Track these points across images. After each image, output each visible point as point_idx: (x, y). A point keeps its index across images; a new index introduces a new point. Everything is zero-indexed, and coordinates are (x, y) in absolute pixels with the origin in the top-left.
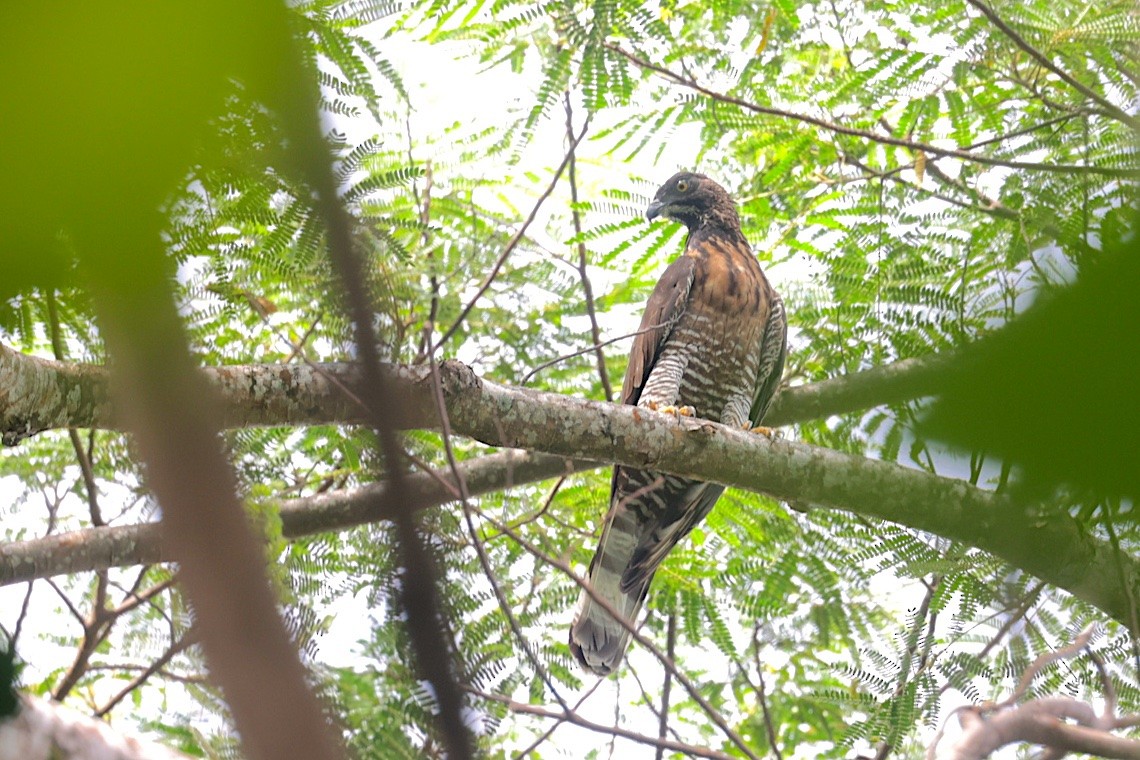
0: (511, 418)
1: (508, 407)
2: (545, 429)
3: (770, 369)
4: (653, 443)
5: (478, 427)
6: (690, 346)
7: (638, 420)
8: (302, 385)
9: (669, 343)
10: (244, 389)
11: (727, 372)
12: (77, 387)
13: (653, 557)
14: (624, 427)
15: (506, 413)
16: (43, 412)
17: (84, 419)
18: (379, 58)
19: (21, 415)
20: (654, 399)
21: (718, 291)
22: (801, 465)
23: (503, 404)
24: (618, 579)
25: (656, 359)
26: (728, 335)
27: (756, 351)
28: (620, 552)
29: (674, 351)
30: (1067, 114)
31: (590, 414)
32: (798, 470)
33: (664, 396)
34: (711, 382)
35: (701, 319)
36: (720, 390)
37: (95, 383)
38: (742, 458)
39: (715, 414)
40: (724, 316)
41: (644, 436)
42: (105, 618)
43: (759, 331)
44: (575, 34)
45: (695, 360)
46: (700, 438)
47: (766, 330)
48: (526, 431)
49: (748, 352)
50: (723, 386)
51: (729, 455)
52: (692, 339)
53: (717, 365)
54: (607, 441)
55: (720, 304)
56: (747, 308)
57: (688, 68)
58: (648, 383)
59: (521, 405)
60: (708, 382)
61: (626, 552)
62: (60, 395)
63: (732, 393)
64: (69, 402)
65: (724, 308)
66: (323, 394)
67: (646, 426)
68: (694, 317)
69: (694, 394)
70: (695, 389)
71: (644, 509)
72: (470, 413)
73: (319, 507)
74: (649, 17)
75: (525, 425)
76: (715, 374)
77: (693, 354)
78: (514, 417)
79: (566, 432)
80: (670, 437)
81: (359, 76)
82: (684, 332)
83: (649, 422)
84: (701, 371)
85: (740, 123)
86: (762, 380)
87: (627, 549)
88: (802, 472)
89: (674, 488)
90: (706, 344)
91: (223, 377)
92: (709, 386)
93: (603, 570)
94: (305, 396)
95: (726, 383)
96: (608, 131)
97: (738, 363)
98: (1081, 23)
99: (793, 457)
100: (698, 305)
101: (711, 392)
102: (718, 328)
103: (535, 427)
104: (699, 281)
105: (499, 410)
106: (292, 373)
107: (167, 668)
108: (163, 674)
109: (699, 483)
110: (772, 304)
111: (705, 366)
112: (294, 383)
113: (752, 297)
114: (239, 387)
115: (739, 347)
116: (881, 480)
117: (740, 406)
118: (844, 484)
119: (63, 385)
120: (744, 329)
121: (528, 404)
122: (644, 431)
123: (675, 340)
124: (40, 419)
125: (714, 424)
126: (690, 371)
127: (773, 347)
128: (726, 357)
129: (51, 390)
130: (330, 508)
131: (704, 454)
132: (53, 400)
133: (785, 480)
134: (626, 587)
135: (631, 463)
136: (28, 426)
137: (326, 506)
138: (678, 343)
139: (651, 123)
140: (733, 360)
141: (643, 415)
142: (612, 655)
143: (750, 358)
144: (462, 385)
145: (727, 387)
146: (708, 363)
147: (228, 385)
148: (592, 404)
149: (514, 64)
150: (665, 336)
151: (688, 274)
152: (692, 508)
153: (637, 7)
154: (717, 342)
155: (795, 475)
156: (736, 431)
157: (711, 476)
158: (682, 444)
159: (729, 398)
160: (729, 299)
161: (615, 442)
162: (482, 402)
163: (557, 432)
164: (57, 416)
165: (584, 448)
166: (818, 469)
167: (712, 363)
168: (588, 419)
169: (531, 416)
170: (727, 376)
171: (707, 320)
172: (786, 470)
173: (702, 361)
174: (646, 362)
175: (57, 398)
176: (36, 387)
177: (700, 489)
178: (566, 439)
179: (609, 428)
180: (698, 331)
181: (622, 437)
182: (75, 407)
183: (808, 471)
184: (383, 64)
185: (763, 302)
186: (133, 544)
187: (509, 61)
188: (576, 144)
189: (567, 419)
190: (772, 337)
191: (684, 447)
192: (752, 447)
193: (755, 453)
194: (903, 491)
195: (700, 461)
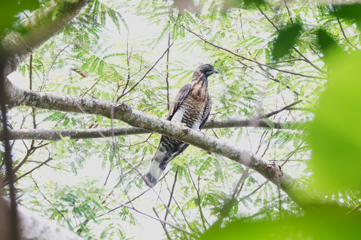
0: (138, 120)
1: (138, 117)
2: (147, 124)
3: (206, 117)
4: (174, 131)
5: (129, 121)
6: (186, 107)
7: (171, 125)
8: (86, 104)
9: (181, 106)
10: (71, 103)
11: (194, 115)
12: (29, 96)
13: (169, 160)
14: (167, 126)
15: (137, 118)
16: (19, 101)
17: (29, 104)
18: (122, 18)
19: (13, 101)
20: (176, 120)
21: (195, 94)
22: (211, 142)
23: (137, 116)
24: (158, 164)
25: (177, 109)
26: (196, 106)
27: (202, 111)
28: (160, 157)
29: (182, 108)
30: (295, 59)
31: (159, 122)
32: (210, 143)
33: (178, 119)
34: (190, 117)
35: (190, 100)
36: (192, 119)
37: (33, 95)
38: (196, 138)
39: (190, 126)
40: (195, 101)
41: (172, 129)
42: (33, 148)
43: (204, 106)
44: (173, 20)
45: (187, 111)
46: (186, 132)
47: (206, 106)
48: (142, 124)
49: (200, 111)
50: (193, 119)
51: (193, 137)
52: (187, 106)
53: (192, 113)
54: (162, 129)
55: (195, 97)
56: (202, 100)
57: (201, 31)
58: (174, 116)
59: (141, 117)
60: (189, 117)
61: (162, 157)
62: (24, 97)
63: (195, 121)
64: (26, 99)
65: (196, 99)
66: (91, 107)
67: (173, 127)
68: (188, 100)
69: (185, 120)
70: (186, 118)
71: (168, 147)
72: (128, 117)
73: (89, 132)
74: (192, 19)
75: (142, 122)
76: (191, 115)
77: (186, 109)
78: (139, 120)
79: (152, 125)
80: (178, 130)
81: (116, 22)
82: (185, 103)
83: (173, 126)
84: (188, 114)
85: (211, 49)
86: (203, 119)
87: (162, 156)
88: (211, 144)
89: (177, 143)
90: (190, 107)
91: (66, 99)
92: (189, 118)
93: (155, 161)
94: (87, 106)
95: (194, 118)
96: (179, 44)
97: (197, 113)
98: (302, 37)
99: (209, 140)
100: (189, 97)
101: (189, 120)
102: (194, 103)
103: (144, 123)
104: (191, 90)
105: (136, 117)
106: (84, 100)
107: (47, 163)
108: (46, 164)
109: (184, 143)
110: (208, 100)
111: (189, 113)
112: (84, 103)
113: (203, 97)
114: (70, 102)
115: (198, 109)
116: (231, 149)
117: (197, 124)
118: (221, 149)
119: (25, 95)
120: (200, 105)
121: (143, 117)
122: (172, 128)
123: (182, 105)
124: (18, 103)
125: (190, 129)
126: (185, 114)
127: (207, 111)
128: (194, 111)
129: (22, 96)
130: (92, 133)
131: (187, 136)
132: (22, 98)
133: (206, 145)
134: (160, 167)
135: (168, 136)
136: (15, 104)
137: (91, 132)
138: (183, 106)
139: (190, 44)
140: (196, 112)
141: (172, 124)
142: (154, 183)
143: (200, 113)
144: (127, 110)
145: (194, 119)
146: (189, 112)
147: (67, 101)
148: (160, 119)
149: (157, 24)
150: (180, 104)
151: (188, 89)
152: (180, 149)
153: (189, 16)
154: (193, 107)
155: (209, 145)
156: (195, 131)
157: (187, 142)
158: (181, 133)
159: (195, 122)
160: (198, 97)
161: (164, 130)
162: (132, 115)
163: (150, 125)
164: (23, 102)
165: (156, 130)
166: (215, 144)
167: (191, 112)
168: (158, 123)
169: (144, 120)
170: (194, 116)
171: (191, 101)
172: (207, 143)
173: (188, 111)
174: (174, 109)
175: (23, 98)
176: (18, 94)
177: (184, 144)
178: (152, 127)
179: (163, 126)
180: (188, 104)
181: (166, 129)
182: (28, 101)
183: (213, 144)
184: (123, 20)
185: (206, 99)
186: (40, 134)
187: (156, 23)
188: (170, 47)
189: (153, 122)
190: (207, 109)
191: (182, 133)
192: (199, 136)
193: (200, 138)
194: (236, 153)
195: (185, 137)
